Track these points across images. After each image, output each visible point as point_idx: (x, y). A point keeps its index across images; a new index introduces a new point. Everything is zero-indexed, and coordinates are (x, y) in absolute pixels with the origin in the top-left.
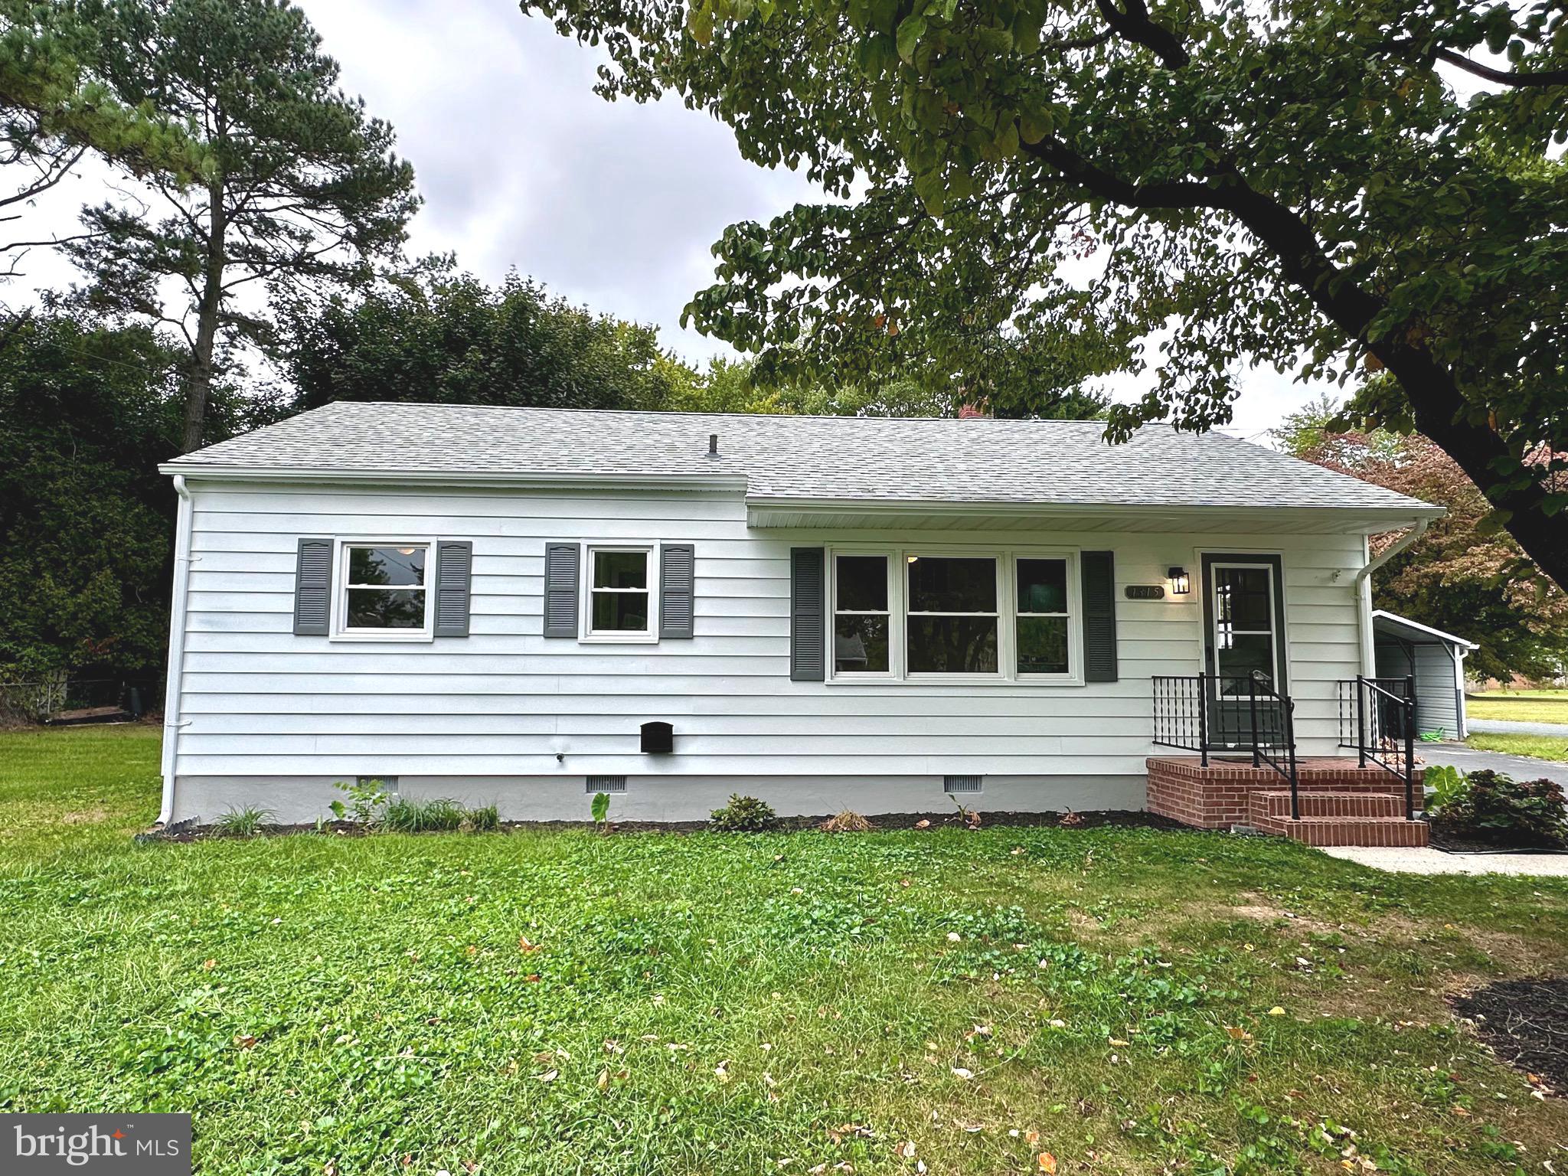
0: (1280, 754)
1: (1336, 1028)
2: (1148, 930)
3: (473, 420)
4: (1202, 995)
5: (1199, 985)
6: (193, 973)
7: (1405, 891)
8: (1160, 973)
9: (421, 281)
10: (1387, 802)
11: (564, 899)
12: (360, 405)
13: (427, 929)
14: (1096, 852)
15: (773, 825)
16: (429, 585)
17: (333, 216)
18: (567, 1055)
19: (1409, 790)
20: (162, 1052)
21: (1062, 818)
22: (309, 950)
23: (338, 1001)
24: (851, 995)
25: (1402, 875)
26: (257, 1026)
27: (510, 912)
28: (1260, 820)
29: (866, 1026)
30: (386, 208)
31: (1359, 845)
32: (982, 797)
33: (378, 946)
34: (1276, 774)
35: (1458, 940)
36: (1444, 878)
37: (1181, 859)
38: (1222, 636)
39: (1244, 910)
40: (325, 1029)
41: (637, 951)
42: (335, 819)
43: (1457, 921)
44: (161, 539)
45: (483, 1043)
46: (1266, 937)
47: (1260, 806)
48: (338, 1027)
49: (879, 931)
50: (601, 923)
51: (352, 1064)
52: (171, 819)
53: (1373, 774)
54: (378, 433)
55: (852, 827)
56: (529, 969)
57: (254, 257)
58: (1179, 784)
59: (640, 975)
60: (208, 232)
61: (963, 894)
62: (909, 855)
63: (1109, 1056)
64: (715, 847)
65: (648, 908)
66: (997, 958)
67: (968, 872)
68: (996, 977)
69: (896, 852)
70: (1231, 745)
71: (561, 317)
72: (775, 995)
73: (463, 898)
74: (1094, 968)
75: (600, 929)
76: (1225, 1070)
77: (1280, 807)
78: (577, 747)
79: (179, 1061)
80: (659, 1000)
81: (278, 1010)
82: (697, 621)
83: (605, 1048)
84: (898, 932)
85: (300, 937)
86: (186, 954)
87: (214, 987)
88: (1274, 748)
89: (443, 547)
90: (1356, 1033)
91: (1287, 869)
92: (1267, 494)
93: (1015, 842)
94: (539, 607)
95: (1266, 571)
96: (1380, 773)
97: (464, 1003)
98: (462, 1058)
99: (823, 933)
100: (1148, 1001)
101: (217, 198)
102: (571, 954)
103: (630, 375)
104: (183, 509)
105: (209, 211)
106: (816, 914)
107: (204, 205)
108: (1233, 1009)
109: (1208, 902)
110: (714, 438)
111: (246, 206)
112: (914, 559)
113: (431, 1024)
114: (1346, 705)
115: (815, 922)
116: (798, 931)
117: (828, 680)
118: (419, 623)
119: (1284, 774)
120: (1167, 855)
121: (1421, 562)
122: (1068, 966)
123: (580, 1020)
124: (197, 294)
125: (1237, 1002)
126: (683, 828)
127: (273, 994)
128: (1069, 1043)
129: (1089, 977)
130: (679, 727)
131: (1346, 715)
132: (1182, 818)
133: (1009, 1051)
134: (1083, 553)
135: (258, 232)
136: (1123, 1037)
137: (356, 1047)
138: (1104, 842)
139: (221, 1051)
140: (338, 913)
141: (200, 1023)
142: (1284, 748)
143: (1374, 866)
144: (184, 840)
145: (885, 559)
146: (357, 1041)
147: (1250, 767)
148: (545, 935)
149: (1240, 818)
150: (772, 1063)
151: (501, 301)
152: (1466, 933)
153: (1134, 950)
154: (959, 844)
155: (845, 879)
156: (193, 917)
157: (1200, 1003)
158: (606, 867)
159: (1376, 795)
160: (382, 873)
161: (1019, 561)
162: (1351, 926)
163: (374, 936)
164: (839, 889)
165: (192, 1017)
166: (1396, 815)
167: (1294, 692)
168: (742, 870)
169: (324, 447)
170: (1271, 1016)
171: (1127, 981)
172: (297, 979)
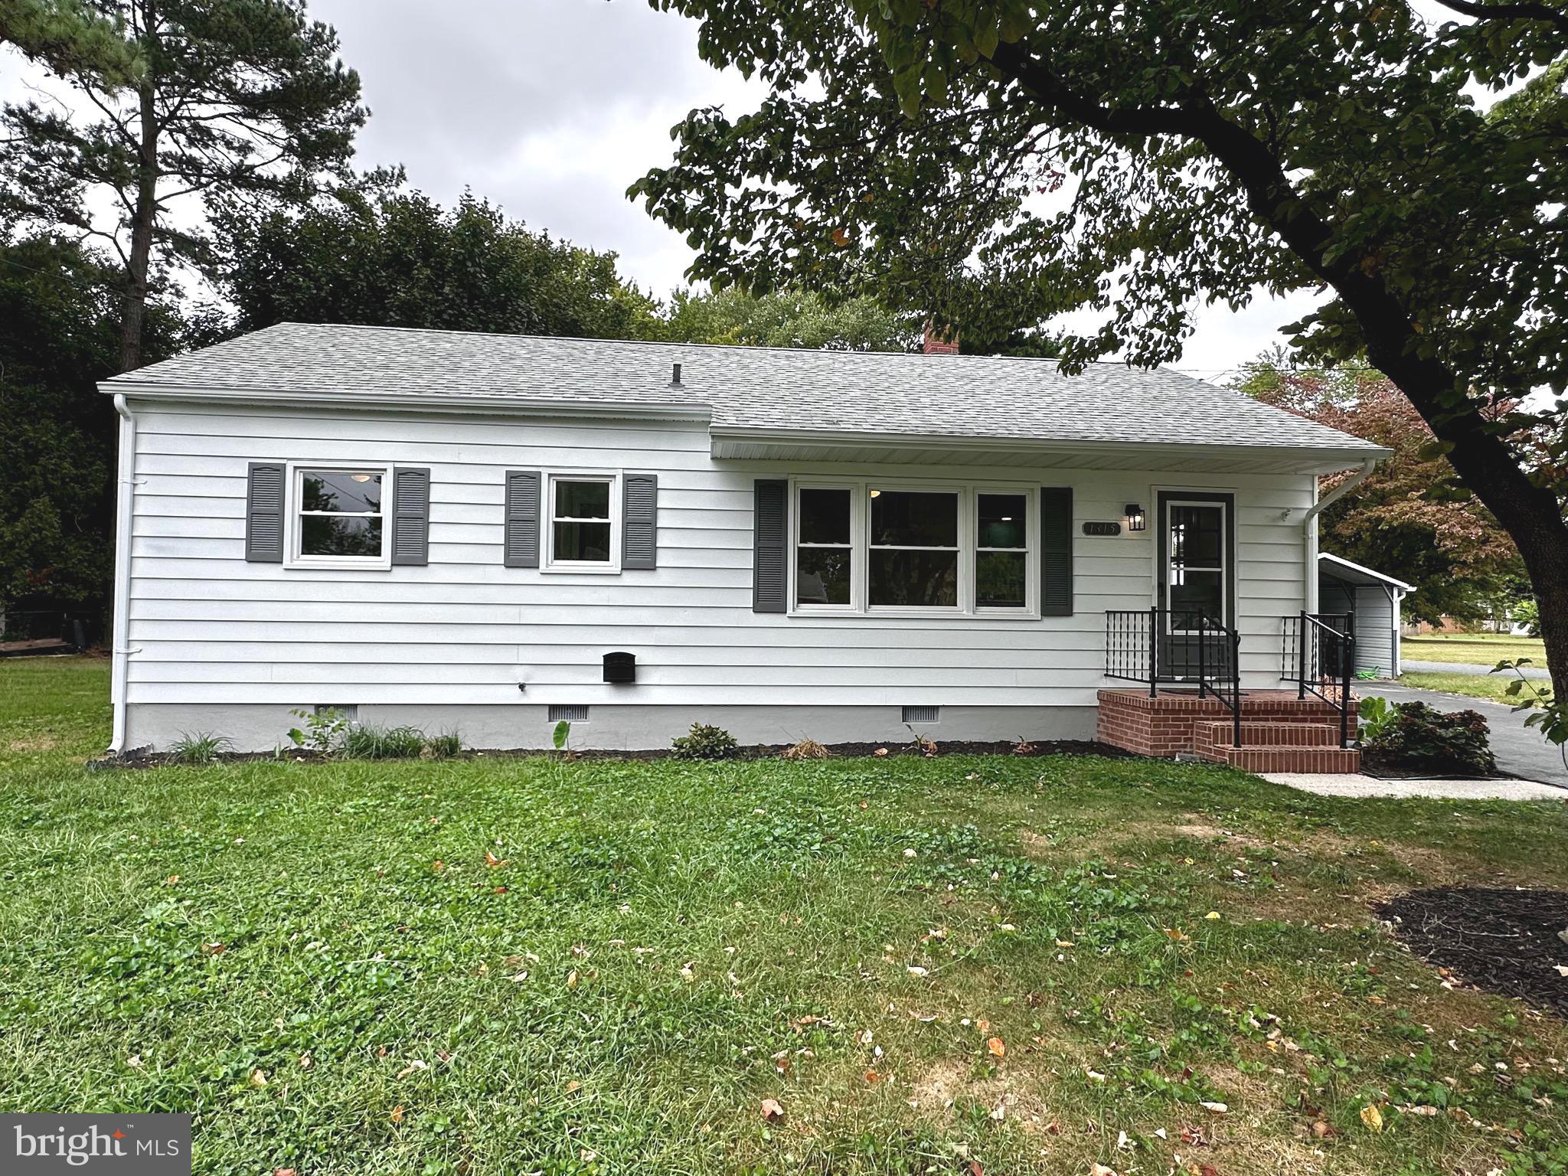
0: (1225, 686)
1: (1268, 929)
2: (1095, 846)
3: (429, 345)
4: (1144, 902)
5: (1141, 894)
6: (158, 888)
7: (1337, 812)
8: (1105, 883)
9: (370, 198)
10: (1323, 732)
11: (528, 819)
12: (310, 327)
13: (392, 847)
14: (1047, 778)
15: (734, 753)
16: (386, 513)
17: (274, 126)
18: (536, 958)
19: (1344, 720)
20: (130, 959)
21: (1015, 747)
22: (274, 866)
23: (305, 913)
24: (812, 904)
25: (1333, 798)
26: (225, 934)
27: (475, 831)
28: (1204, 749)
29: (826, 930)
30: (331, 120)
31: (1295, 771)
32: (939, 727)
33: (343, 862)
34: (1220, 705)
35: (1382, 854)
36: (1372, 800)
37: (1127, 784)
38: (1175, 573)
39: (1186, 829)
40: (295, 937)
41: (603, 865)
42: (294, 746)
43: (1382, 838)
44: (99, 465)
45: (453, 948)
46: (1204, 852)
47: (1205, 735)
48: (308, 935)
49: (838, 848)
50: (566, 841)
51: (323, 968)
52: (124, 746)
53: (1311, 706)
54: (328, 355)
55: (811, 754)
56: (497, 882)
57: (188, 167)
58: (1128, 714)
59: (606, 886)
60: (140, 140)
61: (919, 814)
62: (867, 779)
63: (1056, 955)
64: (677, 773)
65: (613, 827)
66: (950, 870)
67: (923, 795)
68: (951, 887)
69: (855, 777)
70: (1179, 678)
71: (518, 241)
72: (738, 904)
73: (427, 819)
74: (1043, 879)
75: (565, 845)
76: (1163, 967)
77: (1223, 736)
78: (539, 676)
79: (148, 966)
80: (625, 909)
81: (246, 920)
82: (660, 552)
83: (573, 952)
84: (856, 848)
85: (265, 855)
86: (147, 871)
87: (179, 901)
88: (1219, 681)
89: (399, 474)
90: (1284, 933)
91: (1228, 793)
92: (1224, 433)
93: (970, 768)
94: (499, 535)
95: (1219, 510)
96: (1318, 705)
97: (433, 912)
98: (433, 962)
99: (784, 849)
100: (1094, 907)
101: (147, 103)
102: (538, 868)
103: (589, 305)
104: (125, 430)
105: (139, 118)
106: (777, 832)
107: (133, 110)
108: (1173, 914)
109: (1152, 822)
110: (677, 367)
111: (179, 113)
112: (877, 493)
113: (400, 932)
114: (1289, 640)
115: (776, 839)
116: (759, 848)
117: (790, 611)
118: (376, 551)
119: (1228, 704)
120: (1114, 780)
121: (1366, 507)
122: (1019, 877)
123: (548, 928)
124: (130, 207)
125: (1175, 908)
126: (645, 756)
127: (240, 906)
128: (1019, 944)
129: (1038, 887)
130: (641, 657)
131: (1289, 650)
132: (1130, 747)
133: (962, 951)
134: (1043, 489)
135: (191, 142)
136: (1070, 940)
137: (326, 952)
138: (1055, 768)
139: (191, 957)
140: (302, 833)
141: (167, 933)
142: (1229, 681)
143: (1308, 790)
144: (139, 767)
145: (848, 492)
146: (327, 947)
147: (1196, 698)
148: (511, 851)
149: (1185, 746)
150: (735, 965)
151: (454, 223)
152: (1390, 848)
153: (1083, 863)
154: (916, 769)
155: (805, 801)
156: (153, 837)
157: (1142, 908)
158: (569, 791)
159: (1313, 725)
160: (343, 797)
161: (981, 497)
162: (1284, 842)
163: (339, 853)
164: (799, 810)
165: (159, 927)
166: (1331, 744)
167: (1241, 627)
168: (705, 793)
169: (272, 368)
170: (1207, 920)
171: (1075, 891)
172: (264, 892)
